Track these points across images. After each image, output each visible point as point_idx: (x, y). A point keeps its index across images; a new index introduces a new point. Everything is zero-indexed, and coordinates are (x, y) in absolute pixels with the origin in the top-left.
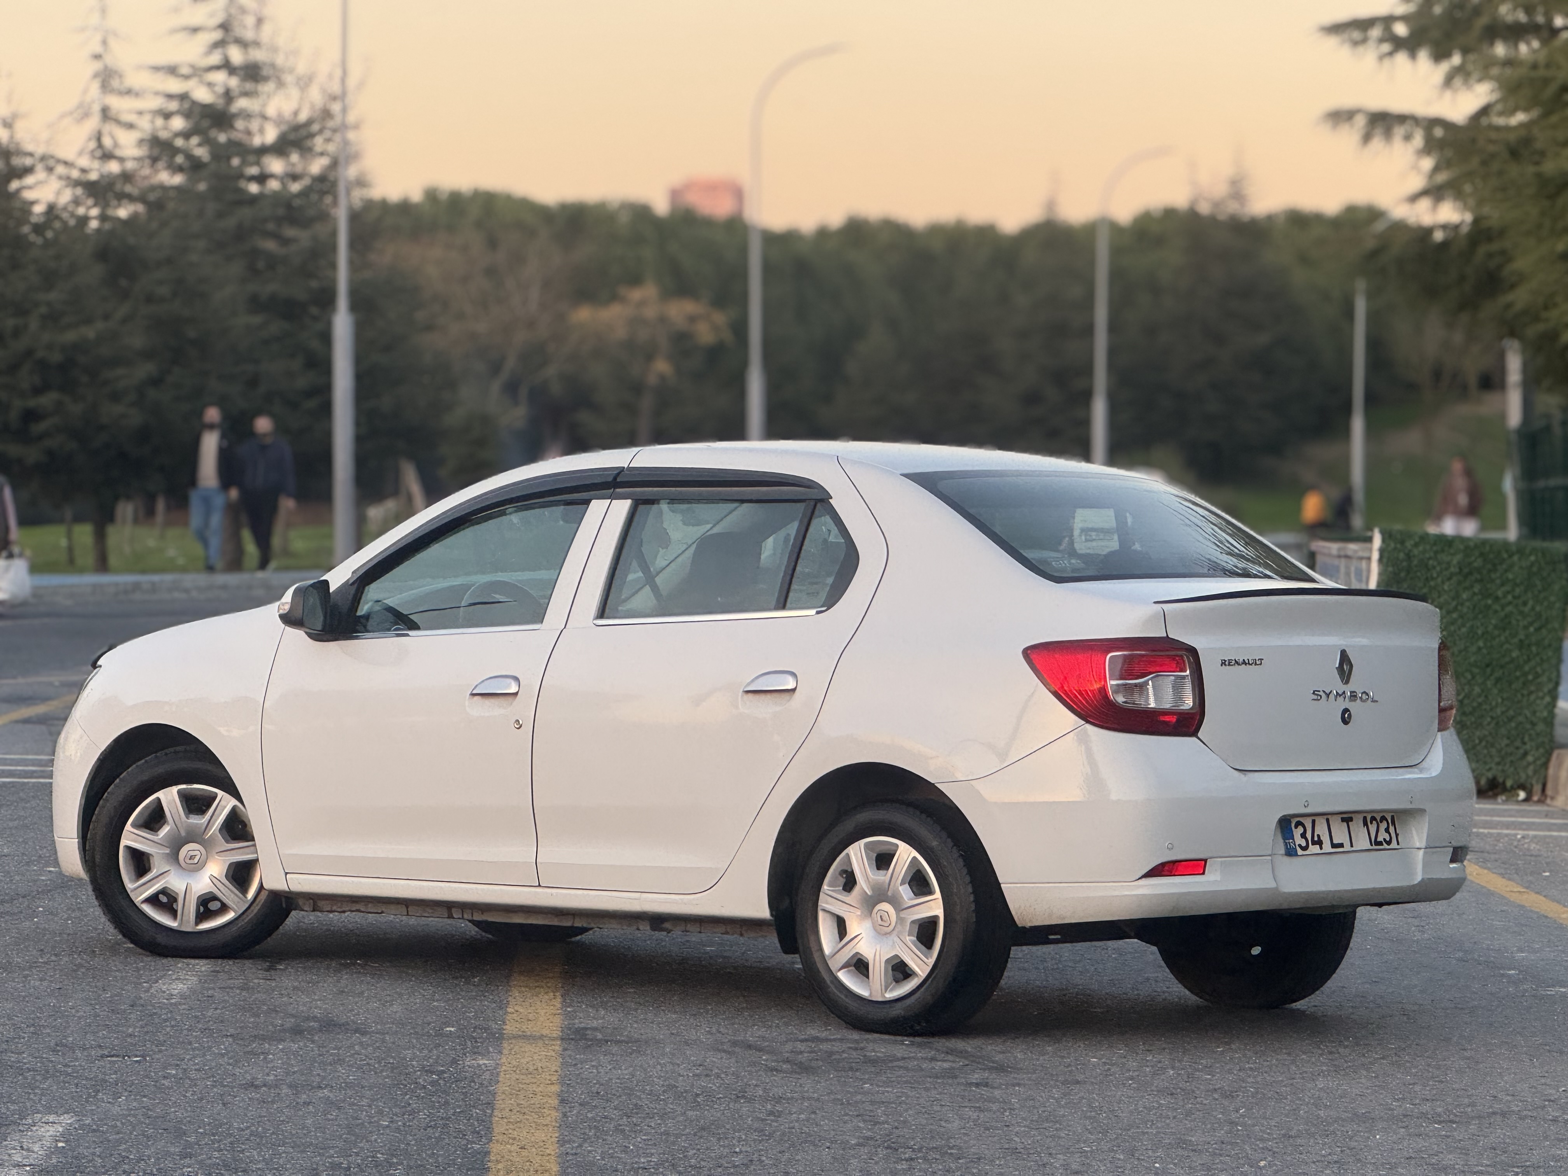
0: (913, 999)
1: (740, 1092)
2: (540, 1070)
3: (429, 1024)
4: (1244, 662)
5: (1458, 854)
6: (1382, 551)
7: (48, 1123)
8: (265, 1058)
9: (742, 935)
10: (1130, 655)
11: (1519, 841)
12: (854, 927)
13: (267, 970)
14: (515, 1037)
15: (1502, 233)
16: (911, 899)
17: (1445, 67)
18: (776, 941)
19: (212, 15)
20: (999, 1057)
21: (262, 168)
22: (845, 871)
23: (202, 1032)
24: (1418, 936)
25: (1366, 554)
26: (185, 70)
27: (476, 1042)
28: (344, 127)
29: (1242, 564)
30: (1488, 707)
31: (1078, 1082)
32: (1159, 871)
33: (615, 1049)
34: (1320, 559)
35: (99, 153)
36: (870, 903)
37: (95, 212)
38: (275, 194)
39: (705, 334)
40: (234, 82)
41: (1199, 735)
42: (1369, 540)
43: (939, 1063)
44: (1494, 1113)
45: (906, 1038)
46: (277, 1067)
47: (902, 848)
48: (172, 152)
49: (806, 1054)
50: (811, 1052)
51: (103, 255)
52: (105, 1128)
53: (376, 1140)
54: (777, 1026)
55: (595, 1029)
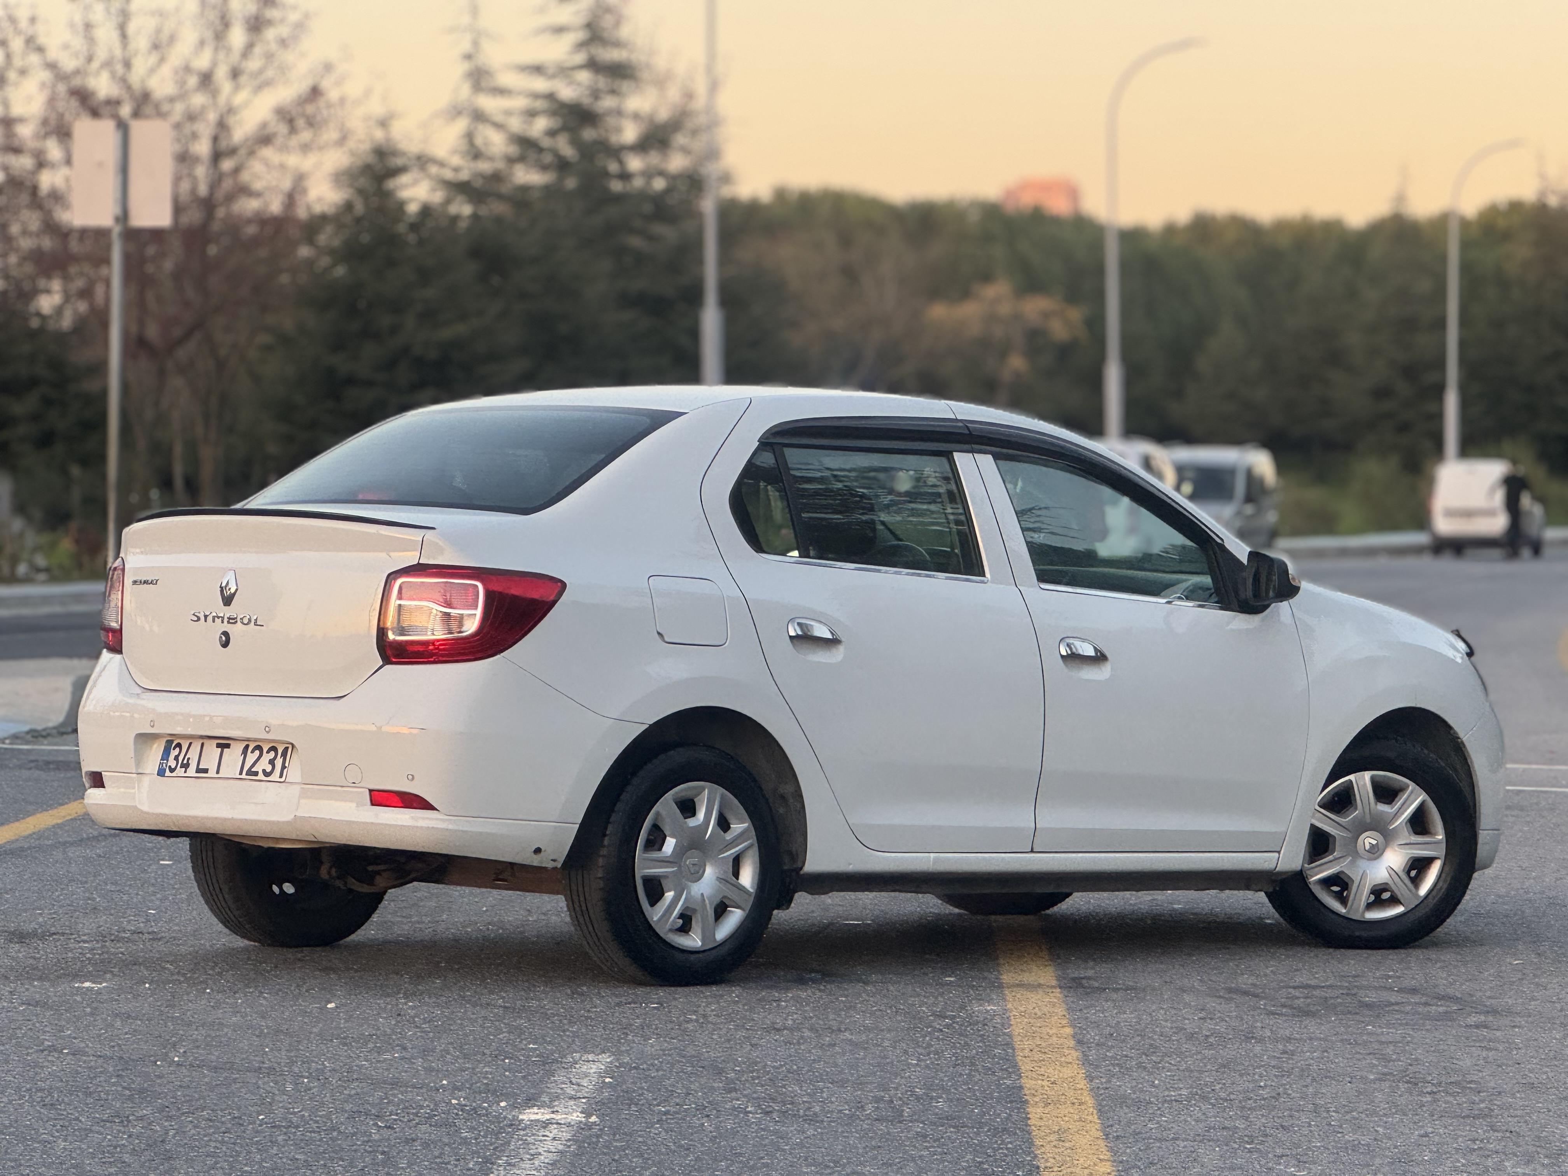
2: (1048, 1015)
3: (927, 974)
7: (588, 1061)
14: (1014, 986)
19: (577, 15)
20: (1490, 1003)
21: (623, 167)
26: (551, 70)
27: (978, 990)
33: (1114, 996)
35: (470, 153)
38: (641, 192)
39: (1059, 331)
40: (600, 81)
43: (1434, 1008)
46: (793, 1013)
48: (541, 150)
49: (1302, 1000)
50: (1307, 998)
51: (475, 252)
52: (645, 1066)
53: (910, 1077)
54: (1266, 975)
55: (1089, 978)
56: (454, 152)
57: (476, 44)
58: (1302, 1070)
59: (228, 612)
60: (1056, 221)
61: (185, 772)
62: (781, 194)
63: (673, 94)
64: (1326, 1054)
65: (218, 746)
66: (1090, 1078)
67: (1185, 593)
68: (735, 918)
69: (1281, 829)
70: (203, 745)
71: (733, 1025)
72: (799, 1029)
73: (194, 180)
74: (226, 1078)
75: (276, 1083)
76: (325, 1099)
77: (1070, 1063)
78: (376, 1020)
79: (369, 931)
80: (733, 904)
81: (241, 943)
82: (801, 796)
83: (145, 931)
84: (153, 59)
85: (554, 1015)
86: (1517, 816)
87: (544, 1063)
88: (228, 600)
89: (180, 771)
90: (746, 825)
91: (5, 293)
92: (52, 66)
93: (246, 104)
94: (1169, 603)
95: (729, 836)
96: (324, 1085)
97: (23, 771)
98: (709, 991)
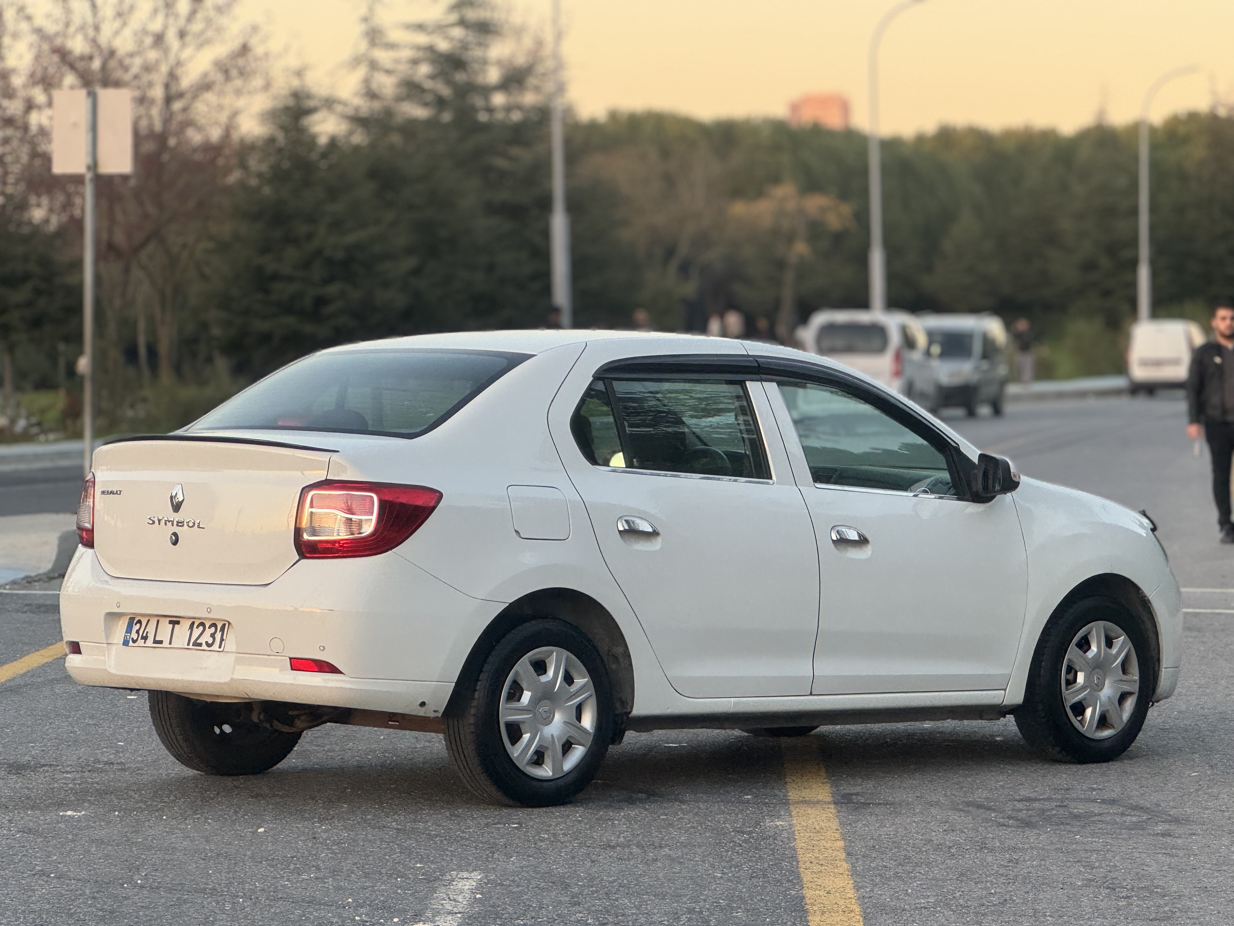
1: (982, 844)
2: (825, 829)
3: (730, 793)
8: (613, 824)
14: (798, 802)
21: (489, 102)
26: (430, 27)
27: (770, 807)
33: (877, 810)
35: (368, 95)
38: (501, 123)
39: (834, 222)
40: (469, 35)
46: (624, 831)
48: (423, 90)
49: (1025, 812)
50: (1028, 810)
51: (373, 174)
52: (507, 883)
53: (715, 889)
54: (996, 789)
55: (857, 794)
56: (356, 94)
57: (371, 9)
58: (1025, 878)
59: (177, 517)
60: (831, 134)
61: (145, 643)
62: (613, 116)
63: (528, 42)
64: (1043, 863)
65: (170, 622)
66: (857, 888)
67: (929, 487)
68: (578, 753)
69: (1006, 671)
70: (158, 621)
71: (577, 843)
72: (629, 847)
73: (150, 117)
74: (178, 899)
75: (218, 903)
76: (256, 917)
77: (842, 874)
78: (297, 842)
79: (291, 761)
80: (576, 742)
81: (190, 772)
82: (630, 656)
83: (115, 762)
84: (117, 24)
85: (437, 836)
86: (1195, 637)
87: (429, 881)
88: (177, 507)
89: (141, 642)
90: (586, 679)
91: (4, 206)
92: (39, 31)
93: (192, 58)
94: (915, 496)
95: (573, 688)
96: (255, 904)
97: (19, 614)
98: (557, 812)
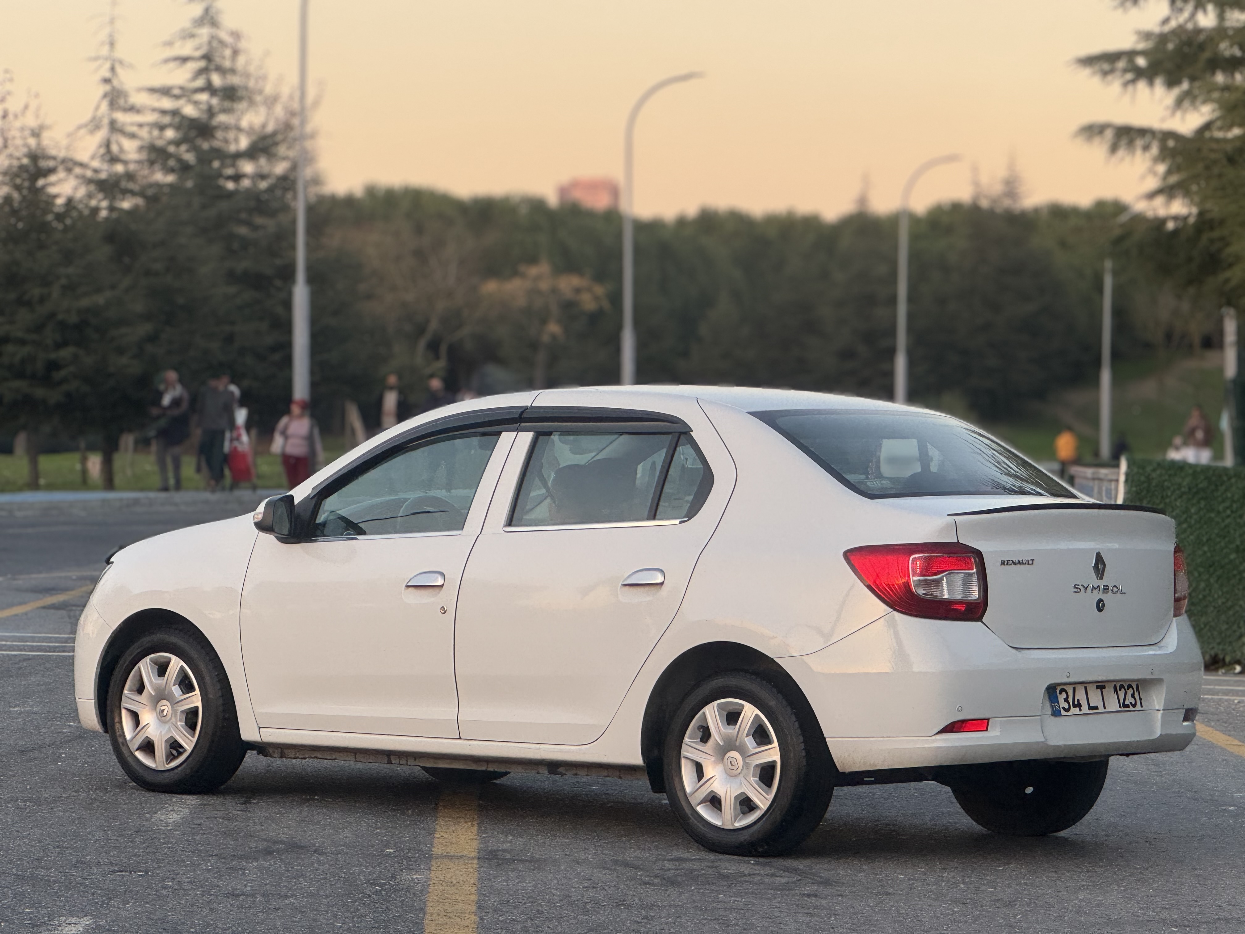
0: (755, 827)
1: (620, 901)
2: (462, 883)
3: (373, 846)
4: (1019, 562)
5: (1189, 715)
6: (1127, 475)
7: (70, 924)
8: (243, 873)
9: (620, 778)
10: (929, 557)
11: (1236, 705)
12: (710, 771)
13: (242, 804)
14: (442, 857)
15: (1222, 222)
16: (756, 748)
17: (1176, 92)
18: (648, 783)
19: (197, 49)
20: (825, 874)
21: (237, 170)
22: (703, 727)
23: (193, 852)
24: (1158, 779)
25: (1114, 477)
26: (176, 92)
27: (410, 861)
28: (303, 137)
29: (1018, 483)
30: (1211, 599)
31: (888, 894)
32: (951, 728)
33: (520, 866)
34: (1077, 481)
35: (107, 157)
36: (722, 751)
37: (104, 204)
38: (248, 191)
39: (588, 303)
40: (215, 101)
41: (983, 620)
42: (1117, 466)
43: (778, 879)
44: (1219, 919)
45: (751, 859)
46: (253, 880)
47: (747, 708)
48: (167, 156)
49: (673, 871)
50: (677, 869)
51: (110, 238)
55: (504, 851)
56: (93, 157)
57: (113, 69)
61: (1080, 710)
62: (371, 191)
63: (279, 111)
65: (1098, 687)
70: (1085, 688)
77: (467, 926)
87: (35, 926)
89: (1076, 711)
